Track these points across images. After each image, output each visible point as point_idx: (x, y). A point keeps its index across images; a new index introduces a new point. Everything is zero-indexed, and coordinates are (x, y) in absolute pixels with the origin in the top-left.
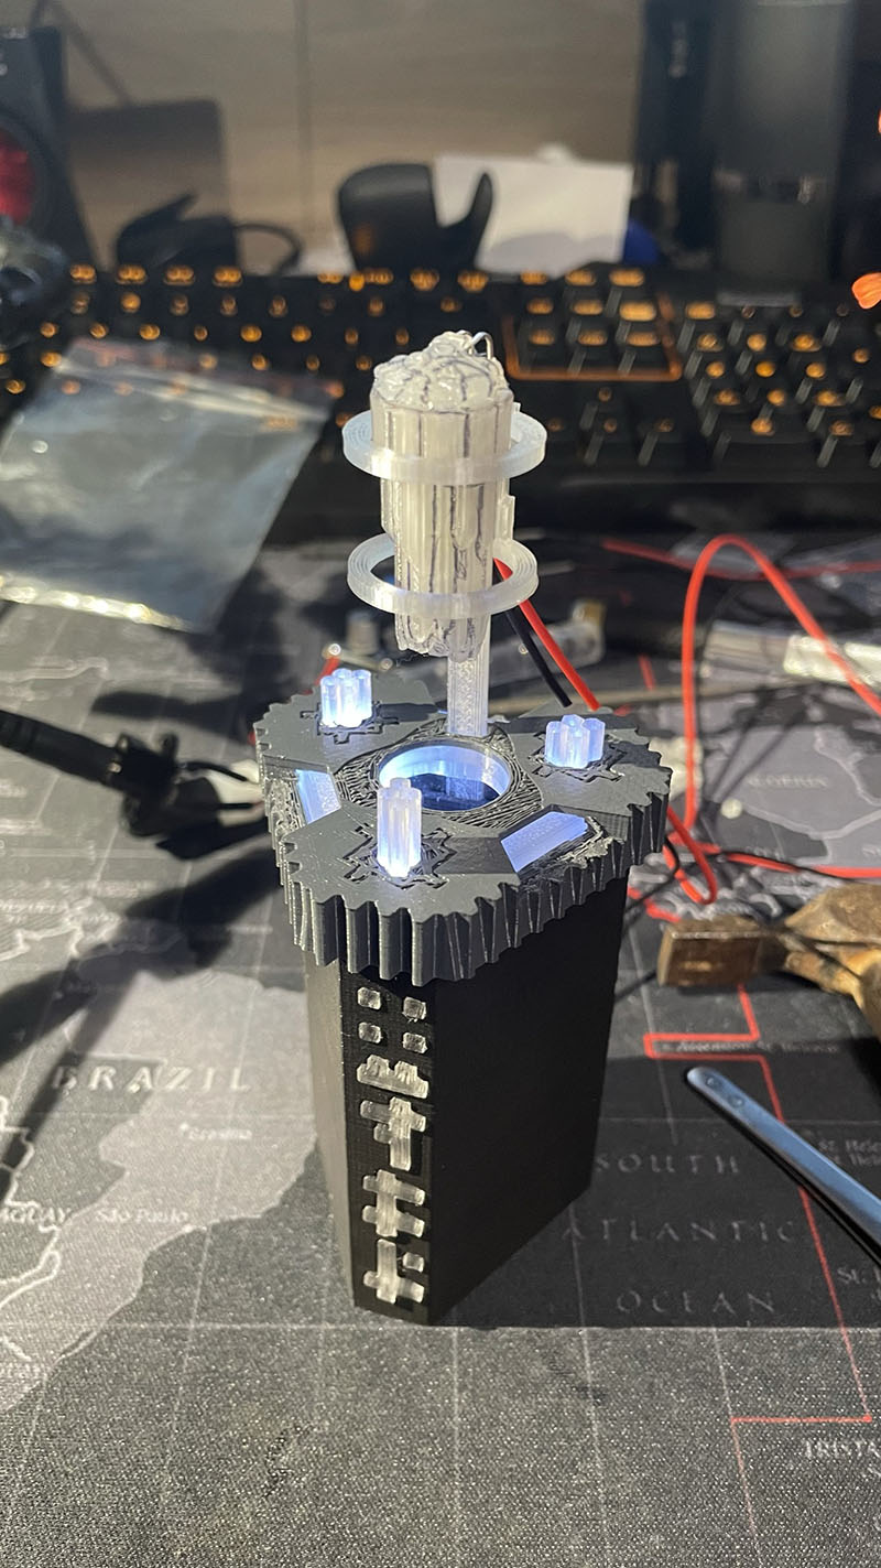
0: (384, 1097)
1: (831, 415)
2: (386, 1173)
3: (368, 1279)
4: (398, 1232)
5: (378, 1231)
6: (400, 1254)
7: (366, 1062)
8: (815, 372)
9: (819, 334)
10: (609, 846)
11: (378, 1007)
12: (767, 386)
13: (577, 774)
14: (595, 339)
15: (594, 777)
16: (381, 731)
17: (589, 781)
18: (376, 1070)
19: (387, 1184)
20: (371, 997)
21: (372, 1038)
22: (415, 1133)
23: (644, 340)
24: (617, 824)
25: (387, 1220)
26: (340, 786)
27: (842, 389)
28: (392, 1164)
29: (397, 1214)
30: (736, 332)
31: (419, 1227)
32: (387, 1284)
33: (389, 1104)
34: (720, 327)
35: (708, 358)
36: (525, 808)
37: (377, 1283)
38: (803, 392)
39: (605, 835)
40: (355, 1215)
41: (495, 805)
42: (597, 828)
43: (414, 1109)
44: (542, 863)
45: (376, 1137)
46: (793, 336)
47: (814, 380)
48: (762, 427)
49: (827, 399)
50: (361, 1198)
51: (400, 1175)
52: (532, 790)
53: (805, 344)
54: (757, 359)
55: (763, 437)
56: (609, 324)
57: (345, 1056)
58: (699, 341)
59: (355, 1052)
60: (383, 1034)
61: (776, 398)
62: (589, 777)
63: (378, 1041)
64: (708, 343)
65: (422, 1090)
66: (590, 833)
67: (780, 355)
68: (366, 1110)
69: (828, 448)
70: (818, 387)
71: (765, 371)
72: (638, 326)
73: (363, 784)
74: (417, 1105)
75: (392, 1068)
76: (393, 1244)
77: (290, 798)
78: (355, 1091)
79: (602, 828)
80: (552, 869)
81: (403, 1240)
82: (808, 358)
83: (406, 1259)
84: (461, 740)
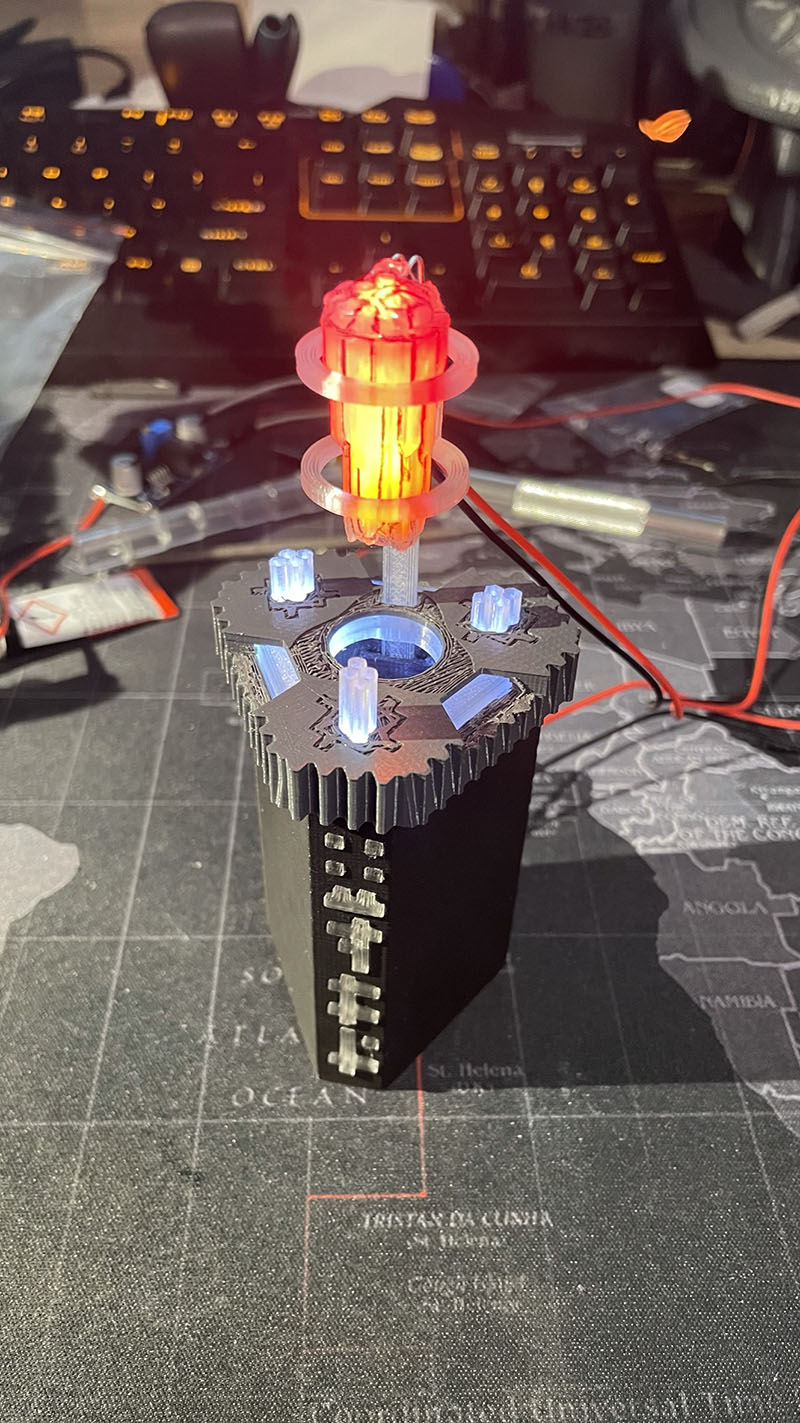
0: (346, 918)
1: (597, 260)
2: (348, 977)
3: (331, 1058)
4: (358, 1021)
5: (341, 1021)
6: (359, 1038)
7: (331, 891)
8: (588, 215)
9: (596, 178)
10: (532, 702)
11: (342, 847)
12: (539, 229)
13: (499, 638)
14: (384, 180)
15: (515, 641)
16: (325, 605)
17: (511, 644)
18: (338, 896)
19: (349, 985)
20: (336, 840)
21: (337, 872)
22: (373, 944)
23: (430, 182)
24: (537, 683)
25: (348, 1012)
26: (297, 659)
27: (610, 233)
28: (353, 969)
29: (356, 1006)
30: (519, 173)
31: (375, 1016)
32: (348, 1061)
33: (351, 922)
34: (503, 169)
35: (489, 200)
36: (460, 673)
37: (339, 1061)
38: (575, 236)
39: (528, 692)
40: (321, 1008)
41: (433, 672)
42: (521, 686)
43: (371, 925)
44: (477, 721)
45: (339, 949)
46: (572, 180)
47: (586, 223)
48: (530, 271)
49: (595, 243)
50: (325, 996)
51: (360, 977)
52: (463, 655)
53: (582, 186)
54: (535, 201)
55: (530, 280)
56: (398, 164)
57: (313, 887)
58: (483, 183)
59: (321, 883)
60: (346, 868)
61: (548, 242)
62: (510, 640)
63: (342, 874)
64: (491, 185)
65: (380, 911)
66: (515, 692)
67: (556, 197)
68: (331, 928)
69: (590, 291)
70: (589, 230)
71: (541, 214)
72: (426, 167)
73: (317, 658)
74: (375, 923)
75: (354, 894)
76: (353, 1030)
77: (251, 671)
78: (321, 914)
79: (525, 686)
80: (486, 726)
81: (363, 1027)
82: (584, 200)
83: (364, 1041)
84: (396, 610)
